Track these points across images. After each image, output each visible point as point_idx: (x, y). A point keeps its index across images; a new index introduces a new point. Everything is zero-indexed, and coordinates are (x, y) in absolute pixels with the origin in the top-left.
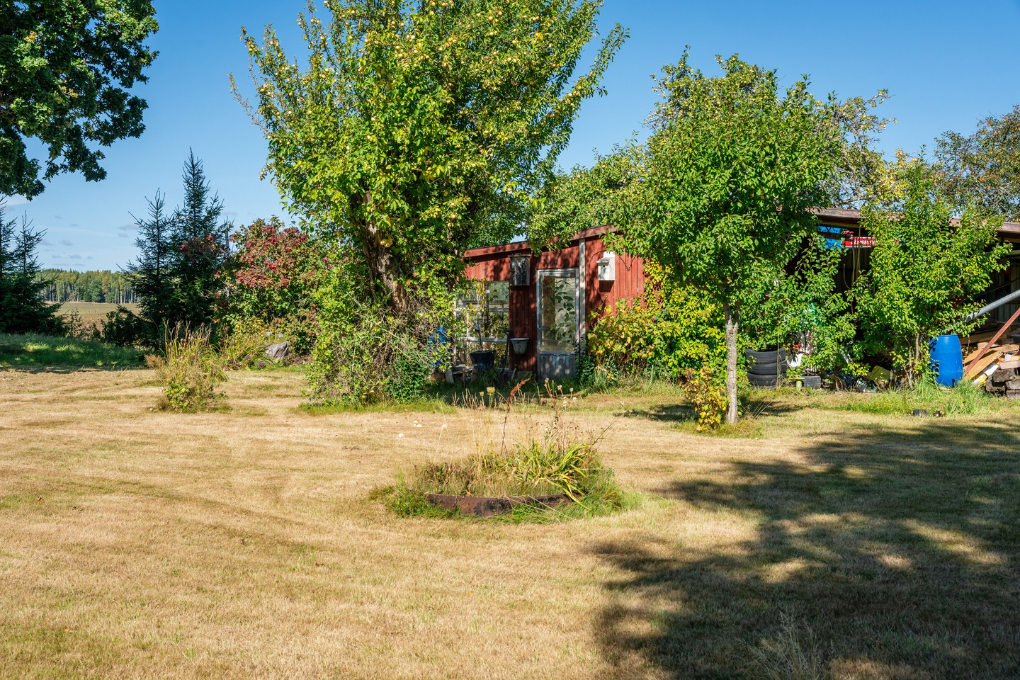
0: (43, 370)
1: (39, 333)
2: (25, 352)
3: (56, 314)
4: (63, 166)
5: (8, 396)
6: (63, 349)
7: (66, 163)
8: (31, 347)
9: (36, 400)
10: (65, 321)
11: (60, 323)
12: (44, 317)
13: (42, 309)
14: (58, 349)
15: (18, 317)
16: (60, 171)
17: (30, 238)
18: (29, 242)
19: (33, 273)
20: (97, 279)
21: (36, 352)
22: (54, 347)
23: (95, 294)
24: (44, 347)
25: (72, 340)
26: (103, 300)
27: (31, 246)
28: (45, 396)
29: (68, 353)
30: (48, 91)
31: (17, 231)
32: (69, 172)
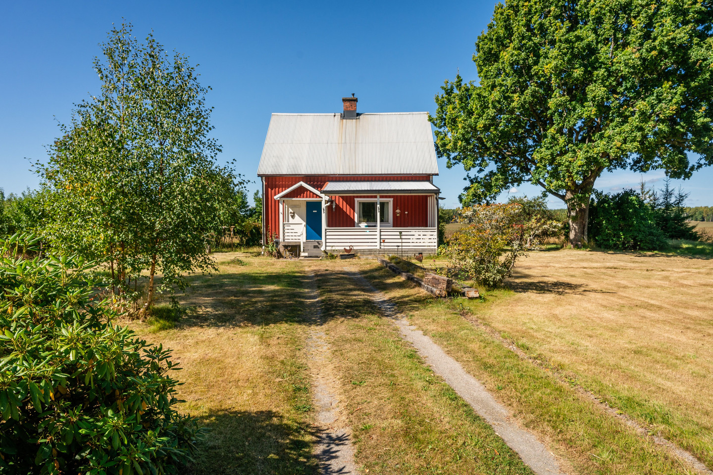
0: (695, 258)
1: (687, 239)
2: (682, 248)
3: (694, 230)
4: (705, 164)
5: (684, 270)
6: (700, 247)
7: (707, 162)
8: (685, 246)
9: (699, 273)
10: (698, 233)
11: (696, 235)
12: (688, 232)
13: (687, 228)
14: (698, 247)
15: (675, 232)
16: (703, 166)
17: (682, 197)
18: (681, 198)
19: (683, 212)
20: (701, 210)
21: (687, 249)
22: (696, 246)
23: (699, 217)
24: (691, 246)
25: (701, 243)
26: (703, 220)
27: (682, 200)
28: (702, 270)
29: (703, 249)
30: (707, 132)
31: (676, 193)
32: (708, 166)
